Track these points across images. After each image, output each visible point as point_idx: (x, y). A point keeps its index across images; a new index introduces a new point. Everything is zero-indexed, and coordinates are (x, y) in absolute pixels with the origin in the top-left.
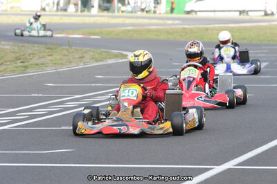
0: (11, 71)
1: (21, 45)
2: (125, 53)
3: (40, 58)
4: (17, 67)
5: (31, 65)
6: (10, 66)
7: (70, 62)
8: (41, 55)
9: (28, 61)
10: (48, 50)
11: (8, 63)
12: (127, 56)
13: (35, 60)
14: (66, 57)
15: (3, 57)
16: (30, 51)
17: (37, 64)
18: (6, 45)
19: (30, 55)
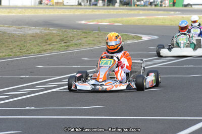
0: (57, 49)
1: (64, 30)
2: (140, 35)
3: (78, 39)
4: (61, 47)
5: (72, 44)
6: (57, 46)
7: (100, 43)
8: (78, 37)
9: (69, 42)
10: (84, 34)
11: (55, 44)
12: (141, 37)
13: (74, 41)
14: (97, 39)
15: (51, 39)
16: (71, 35)
17: (76, 44)
18: (54, 30)
19: (71, 37)
